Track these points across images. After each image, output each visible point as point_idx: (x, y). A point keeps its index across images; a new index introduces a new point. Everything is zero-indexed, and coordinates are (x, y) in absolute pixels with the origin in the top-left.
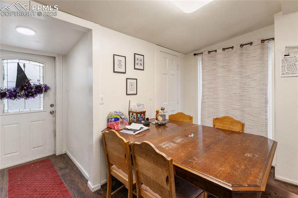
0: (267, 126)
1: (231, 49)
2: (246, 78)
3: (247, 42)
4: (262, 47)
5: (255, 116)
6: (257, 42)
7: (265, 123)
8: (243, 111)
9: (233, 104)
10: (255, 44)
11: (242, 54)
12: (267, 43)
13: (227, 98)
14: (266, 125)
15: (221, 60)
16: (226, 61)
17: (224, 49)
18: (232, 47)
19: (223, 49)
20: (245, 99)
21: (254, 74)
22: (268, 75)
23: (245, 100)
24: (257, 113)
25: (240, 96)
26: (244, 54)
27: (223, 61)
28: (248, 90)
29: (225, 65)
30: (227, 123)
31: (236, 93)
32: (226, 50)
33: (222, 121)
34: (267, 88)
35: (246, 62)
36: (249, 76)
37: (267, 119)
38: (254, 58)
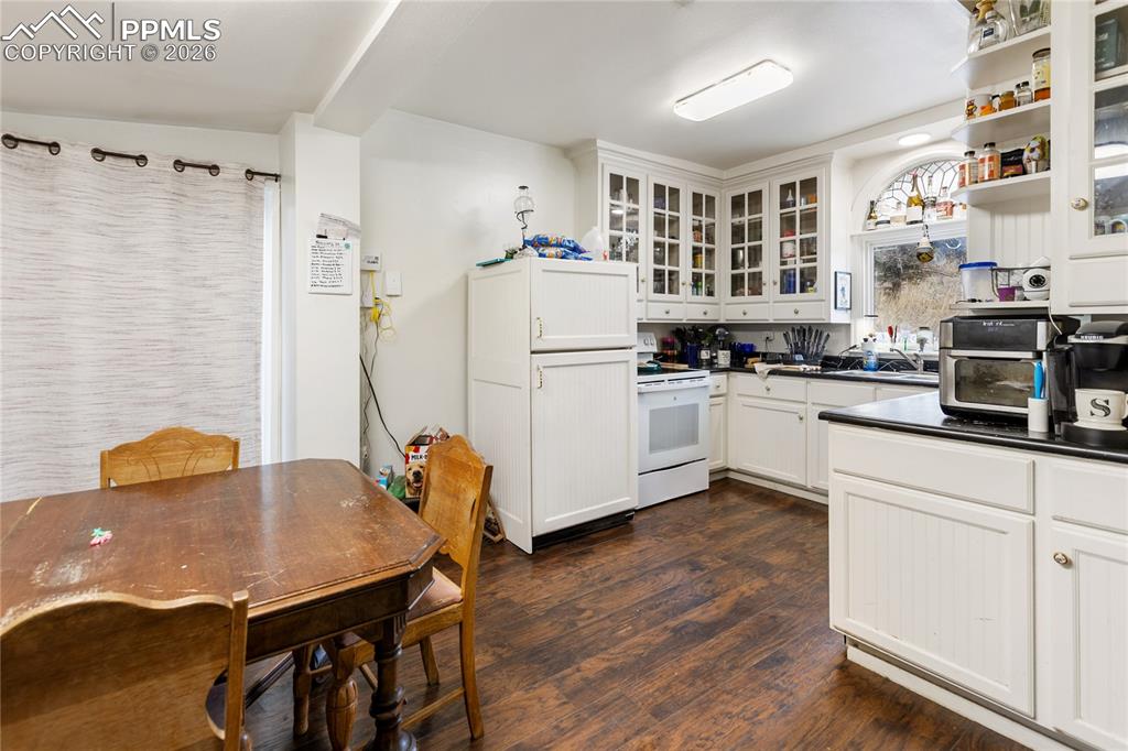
0: (260, 440)
1: (132, 163)
2: (195, 287)
3: (197, 159)
4: (250, 194)
5: (225, 416)
6: (232, 171)
7: (253, 433)
8: (181, 405)
9: (141, 385)
10: (226, 176)
11: (182, 195)
12: (261, 185)
13: (110, 360)
14: (256, 436)
15: (87, 198)
16: (110, 208)
17: (98, 153)
18: (141, 159)
19: (96, 151)
20: (191, 361)
21: (223, 274)
22: (262, 282)
23: (191, 364)
24: (233, 403)
25: (174, 350)
26: (185, 196)
27: (96, 202)
28: (199, 330)
29: (105, 221)
30: (174, 453)
31: (158, 341)
32: (108, 159)
33: (150, 454)
34: (260, 323)
35: (195, 227)
36: (205, 279)
37: (258, 420)
38: (225, 221)
